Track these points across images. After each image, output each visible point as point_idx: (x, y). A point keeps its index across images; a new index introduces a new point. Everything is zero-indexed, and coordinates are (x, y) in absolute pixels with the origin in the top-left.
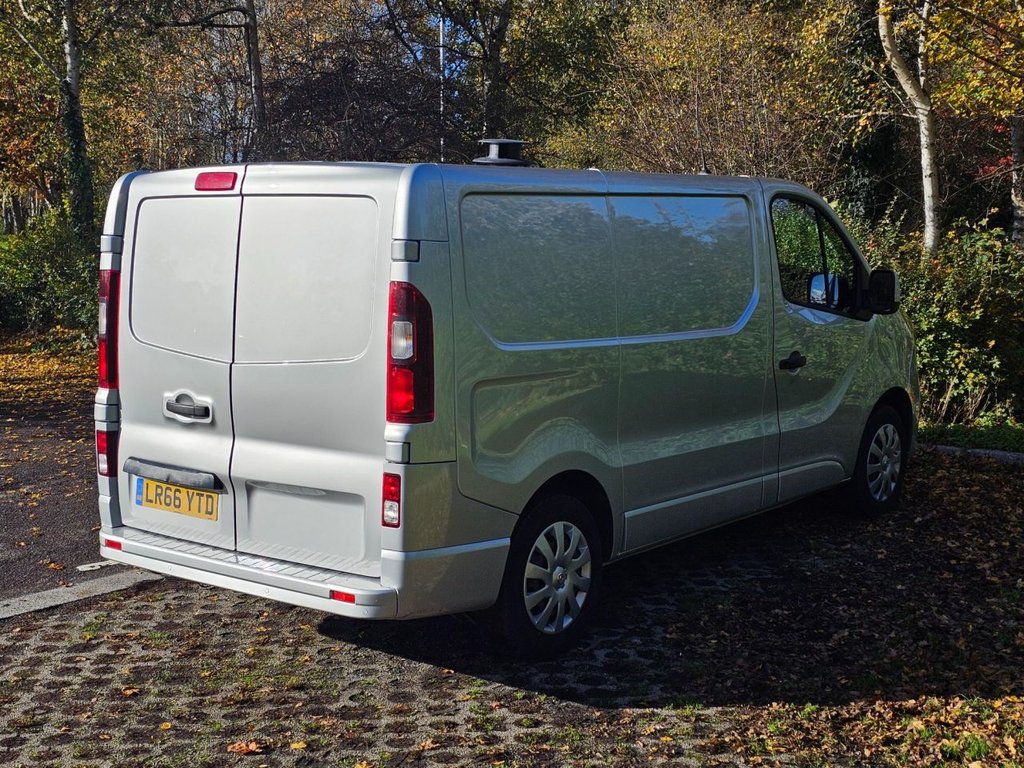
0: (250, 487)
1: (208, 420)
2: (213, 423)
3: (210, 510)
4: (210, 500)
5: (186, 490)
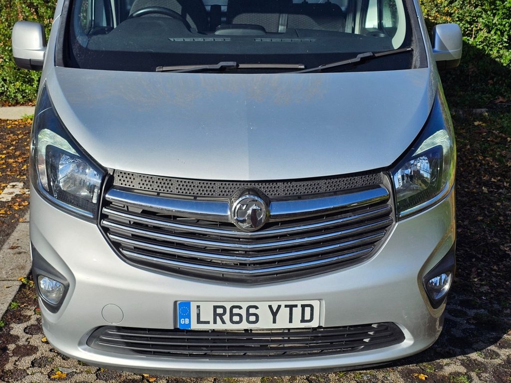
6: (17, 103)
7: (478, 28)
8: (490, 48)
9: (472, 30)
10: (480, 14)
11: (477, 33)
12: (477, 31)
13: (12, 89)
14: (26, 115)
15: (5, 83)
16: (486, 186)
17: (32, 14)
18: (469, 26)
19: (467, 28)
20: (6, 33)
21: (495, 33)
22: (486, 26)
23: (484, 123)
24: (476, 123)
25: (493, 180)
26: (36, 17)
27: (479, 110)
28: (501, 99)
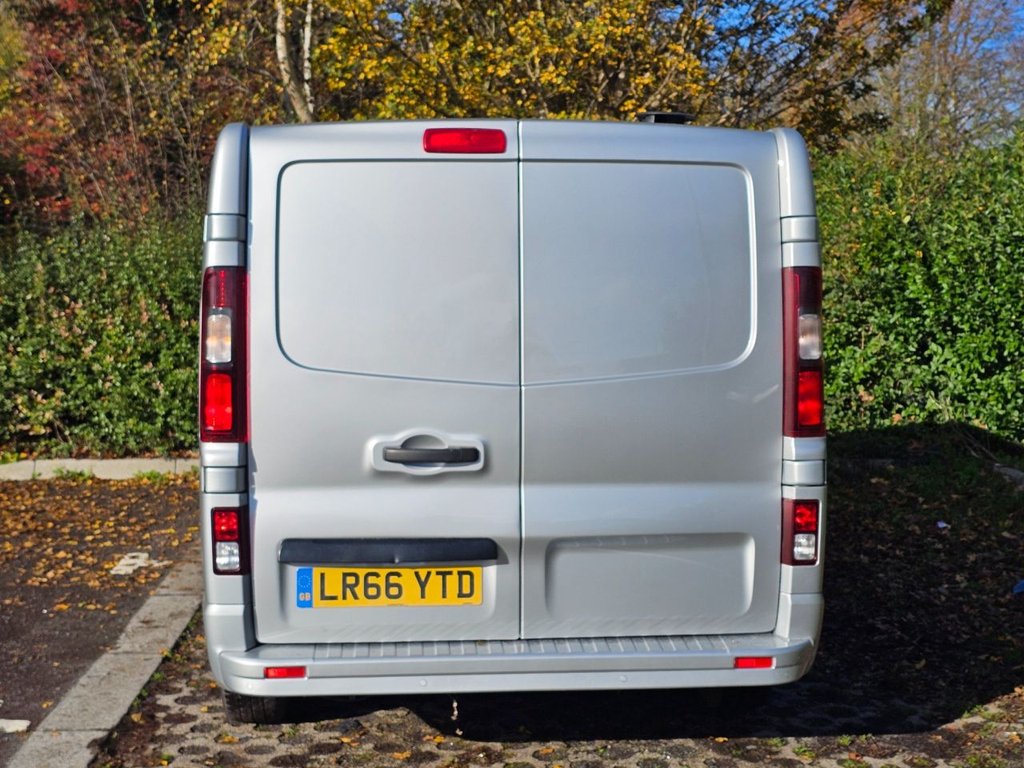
0: (551, 548)
1: (477, 466)
2: (485, 469)
3: (466, 590)
4: (466, 578)
5: (412, 572)
6: (128, 454)
7: (870, 333)
8: (891, 364)
9: (859, 336)
10: (870, 311)
11: (869, 341)
12: (869, 338)
13: (121, 428)
14: (140, 472)
15: (111, 421)
16: (865, 554)
17: (163, 313)
18: (854, 329)
19: (852, 332)
20: (120, 342)
21: (896, 339)
22: (881, 328)
23: (886, 479)
24: (874, 481)
25: (880, 547)
26: (168, 318)
27: (878, 462)
28: (915, 444)
